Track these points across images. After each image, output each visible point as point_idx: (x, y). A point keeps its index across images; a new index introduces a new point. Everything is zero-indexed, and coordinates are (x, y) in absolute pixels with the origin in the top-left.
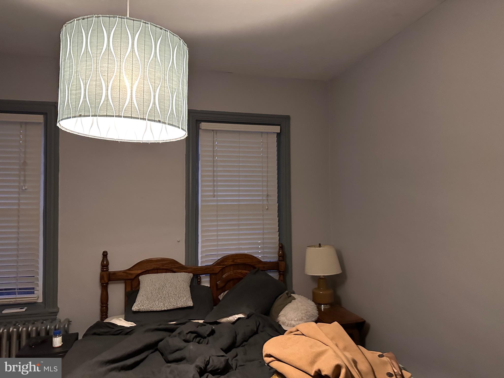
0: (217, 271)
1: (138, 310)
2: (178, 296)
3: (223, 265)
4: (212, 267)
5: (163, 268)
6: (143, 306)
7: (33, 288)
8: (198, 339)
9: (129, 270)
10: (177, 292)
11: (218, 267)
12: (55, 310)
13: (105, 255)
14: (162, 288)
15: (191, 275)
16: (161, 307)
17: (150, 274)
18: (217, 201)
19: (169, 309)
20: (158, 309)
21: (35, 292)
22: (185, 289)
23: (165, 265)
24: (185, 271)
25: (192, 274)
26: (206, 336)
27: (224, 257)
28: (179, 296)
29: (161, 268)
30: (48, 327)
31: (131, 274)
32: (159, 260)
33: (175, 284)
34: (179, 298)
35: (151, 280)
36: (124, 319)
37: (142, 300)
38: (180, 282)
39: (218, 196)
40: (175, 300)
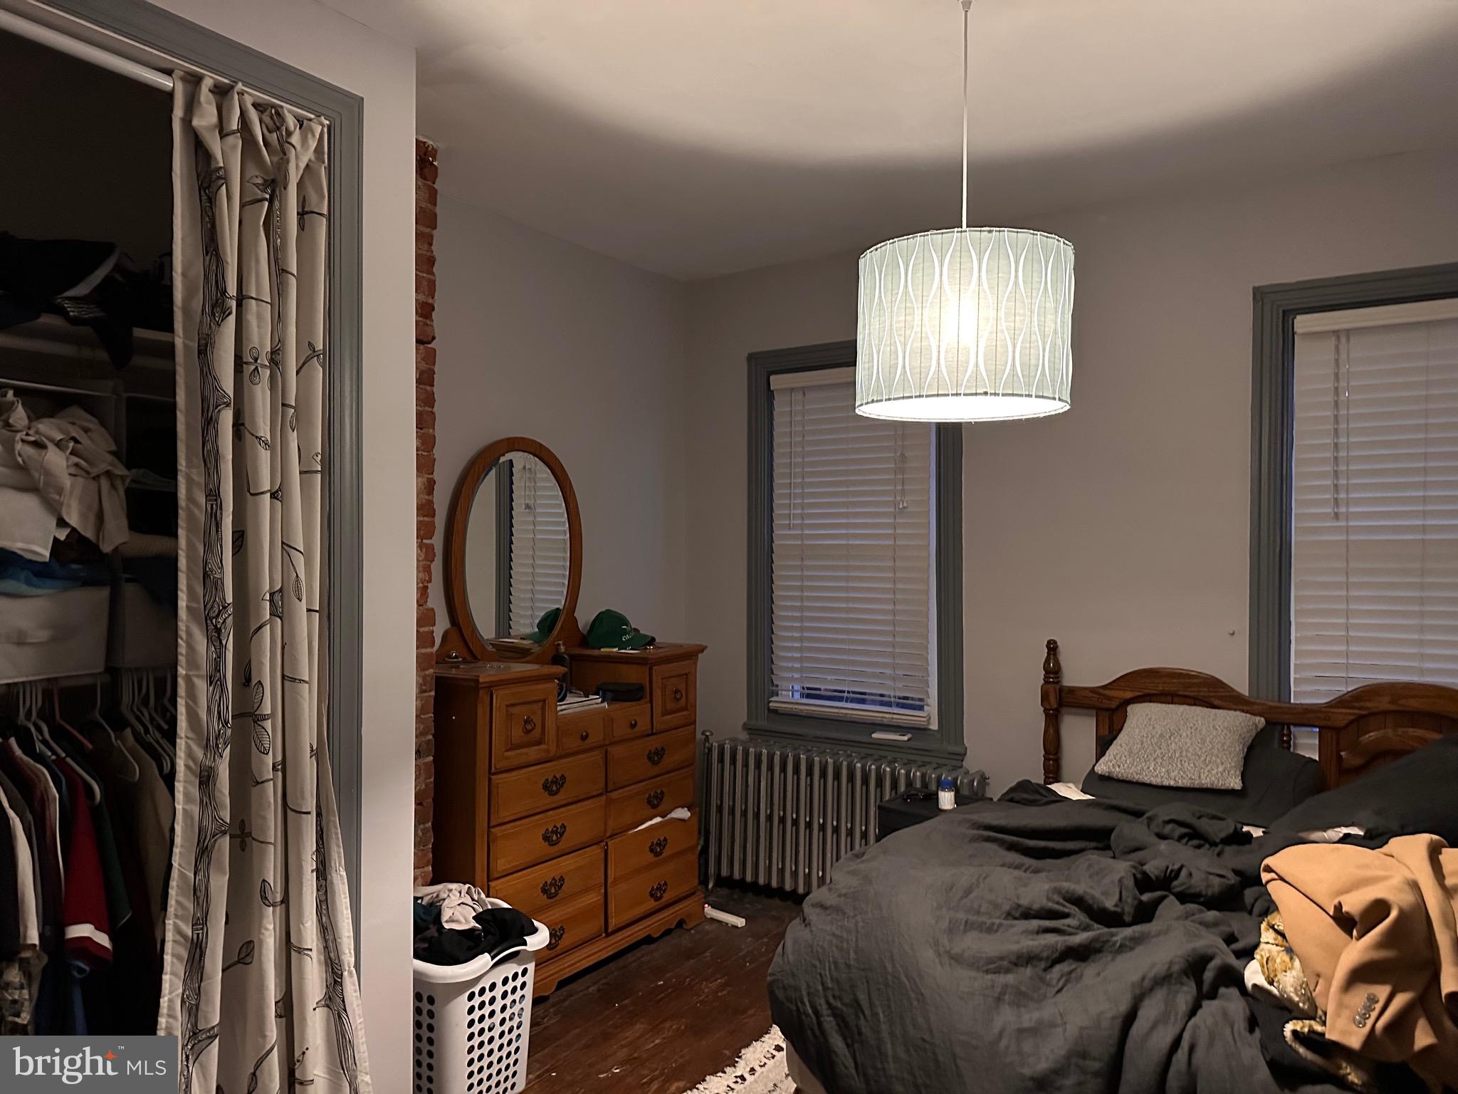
0: (1343, 723)
1: (1107, 774)
2: (1203, 758)
3: (1360, 708)
4: (1324, 710)
5: (1187, 693)
6: (1119, 767)
7: (921, 700)
8: (1195, 842)
9: (1104, 687)
10: (1204, 750)
11: (1344, 711)
12: (959, 749)
13: (1052, 647)
14: (1170, 737)
15: (1261, 721)
16: (1162, 777)
17: (1154, 702)
18: (1347, 530)
19: (1180, 784)
20: (1155, 781)
21: (926, 708)
22: (1226, 747)
23: (1189, 687)
24: (1245, 708)
25: (1263, 719)
26: (1218, 841)
27: (1363, 687)
28: (1205, 760)
29: (1181, 693)
30: (943, 777)
31: (1110, 698)
32: (1181, 673)
33: (1204, 732)
34: (1207, 766)
35: (1147, 715)
36: (1081, 788)
37: (1117, 754)
38: (1217, 729)
39: (1348, 516)
40: (1195, 767)
